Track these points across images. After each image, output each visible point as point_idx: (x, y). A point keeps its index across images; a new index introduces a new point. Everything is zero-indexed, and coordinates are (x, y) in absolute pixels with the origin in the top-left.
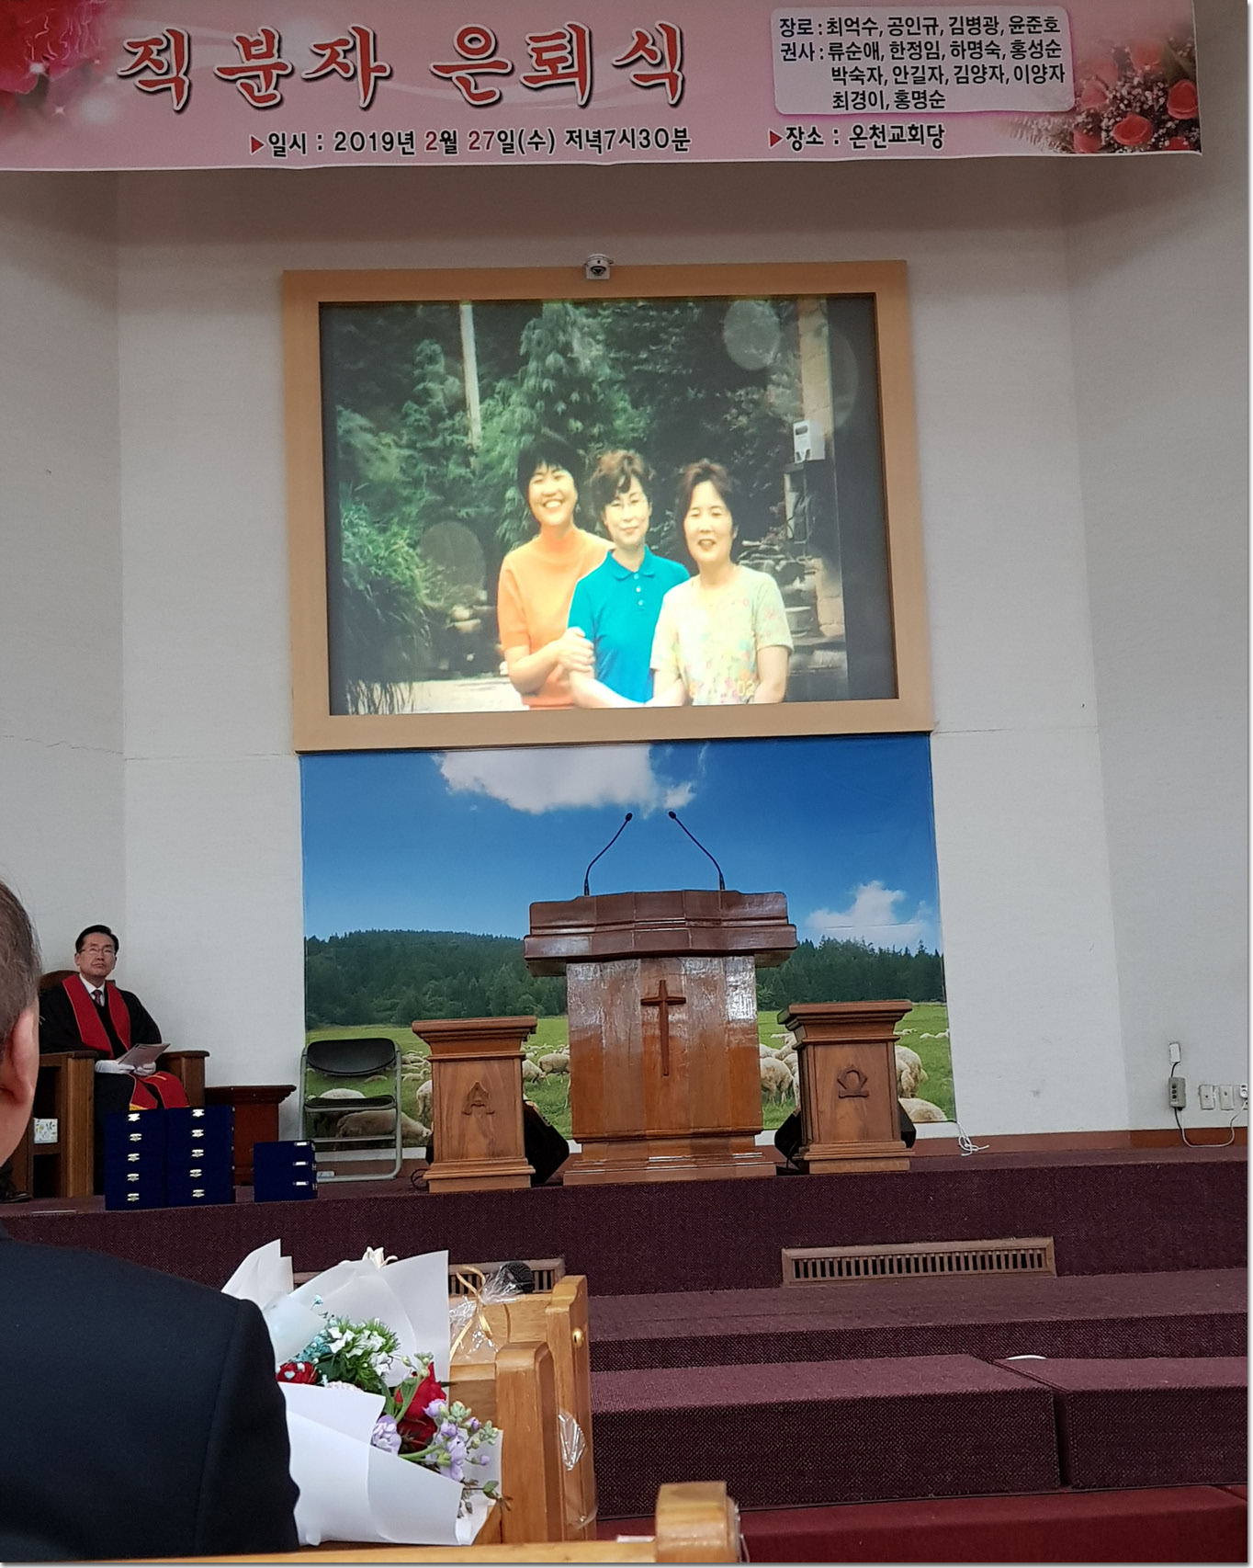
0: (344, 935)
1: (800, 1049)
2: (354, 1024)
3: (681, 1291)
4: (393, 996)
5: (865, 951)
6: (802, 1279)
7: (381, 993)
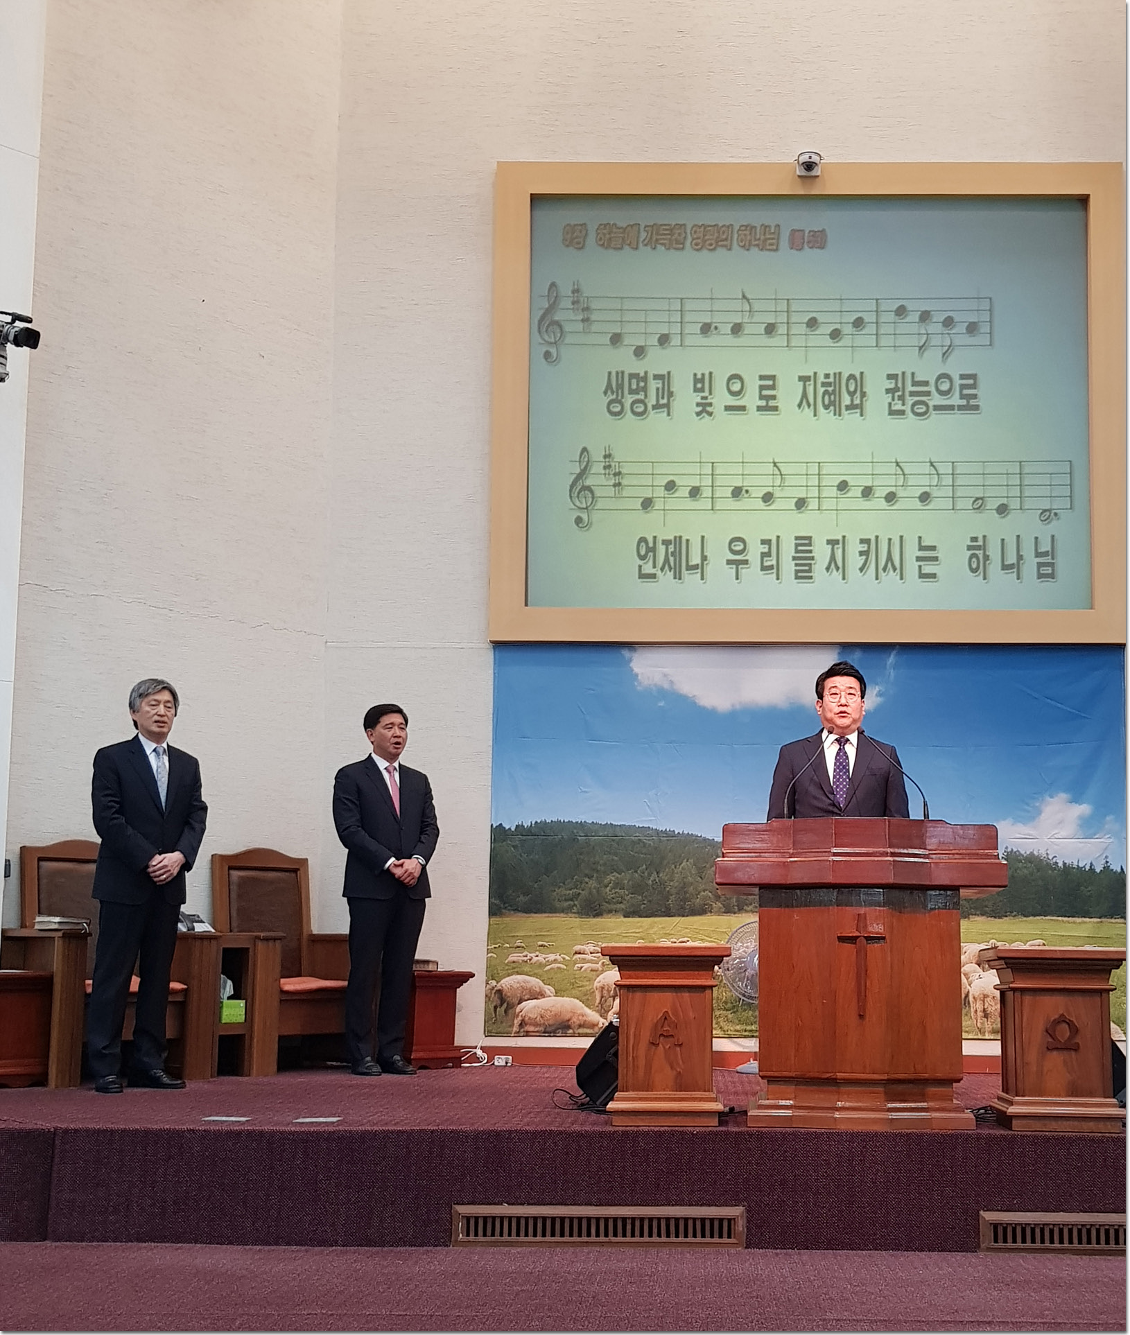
0: (529, 825)
1: (1005, 990)
2: (536, 913)
3: (871, 1250)
4: (576, 887)
5: (1048, 864)
6: (1001, 1245)
7: (564, 883)
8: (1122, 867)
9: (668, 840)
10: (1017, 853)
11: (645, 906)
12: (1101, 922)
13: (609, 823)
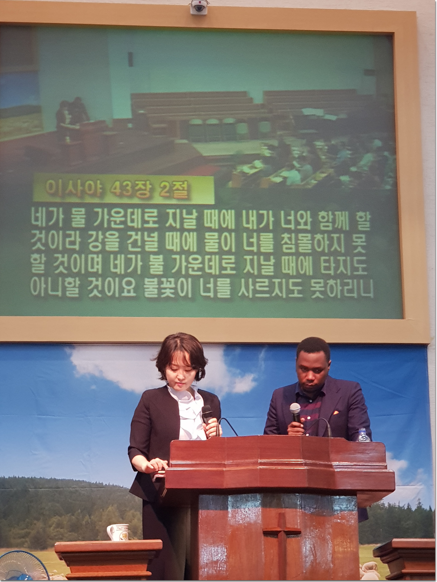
4: (27, 528)
7: (18, 525)
8: (430, 507)
9: (98, 490)
13: (53, 478)
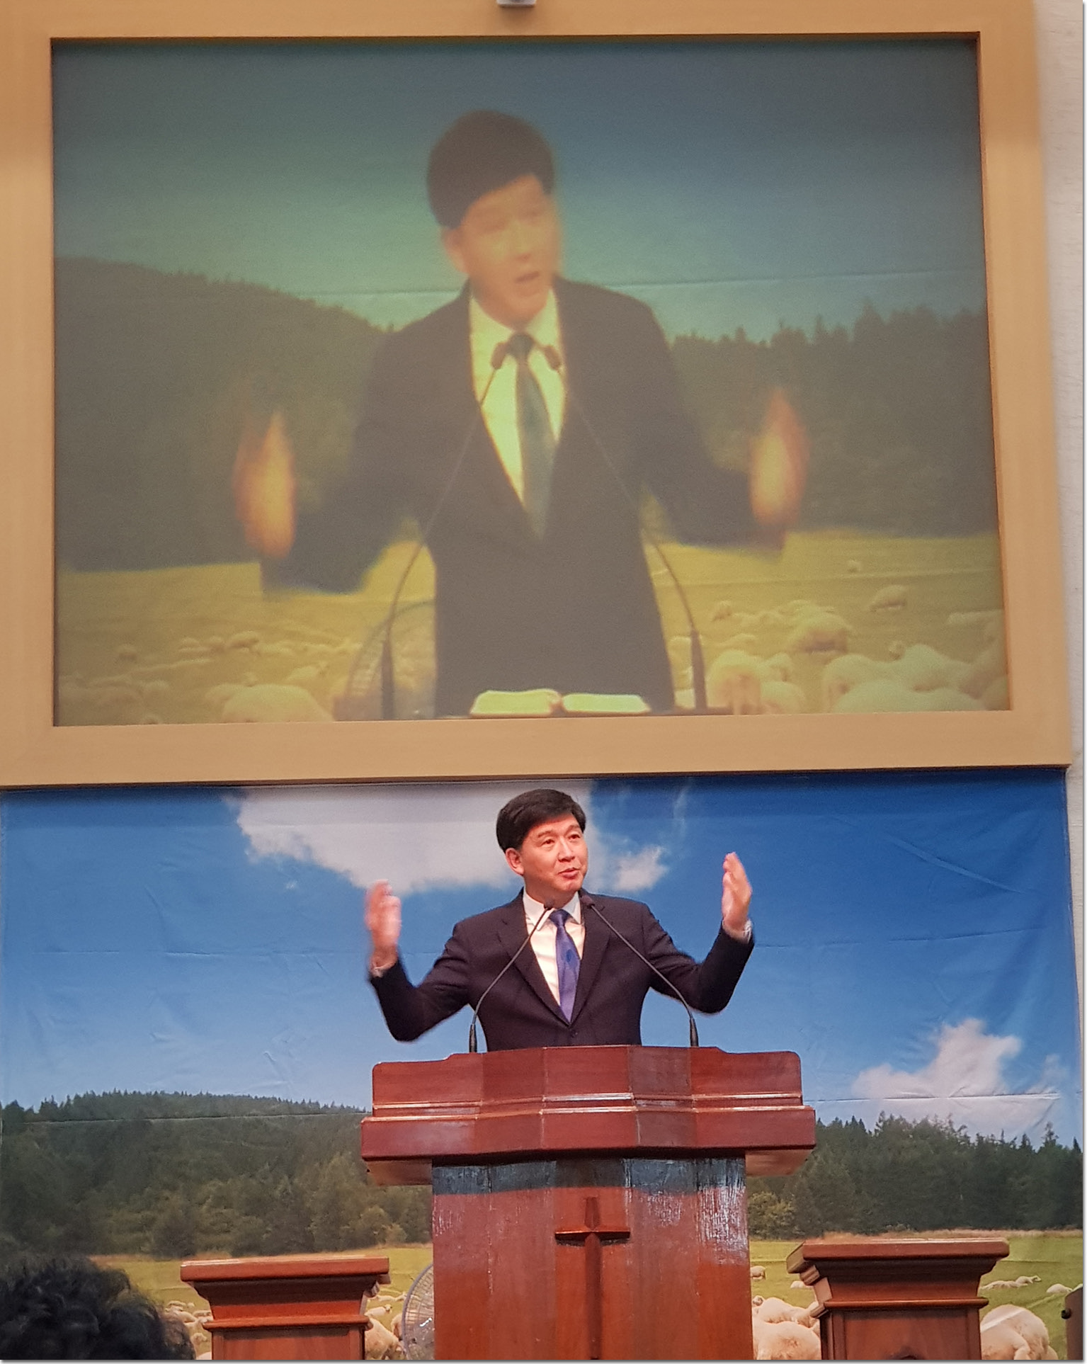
0: (65, 1102)
1: (825, 1316)
4: (148, 1208)
5: (954, 1141)
7: (128, 1203)
8: (1075, 1141)
9: (307, 1120)
10: (901, 1123)
11: (269, 1235)
12: (1044, 1236)
13: (204, 1093)
